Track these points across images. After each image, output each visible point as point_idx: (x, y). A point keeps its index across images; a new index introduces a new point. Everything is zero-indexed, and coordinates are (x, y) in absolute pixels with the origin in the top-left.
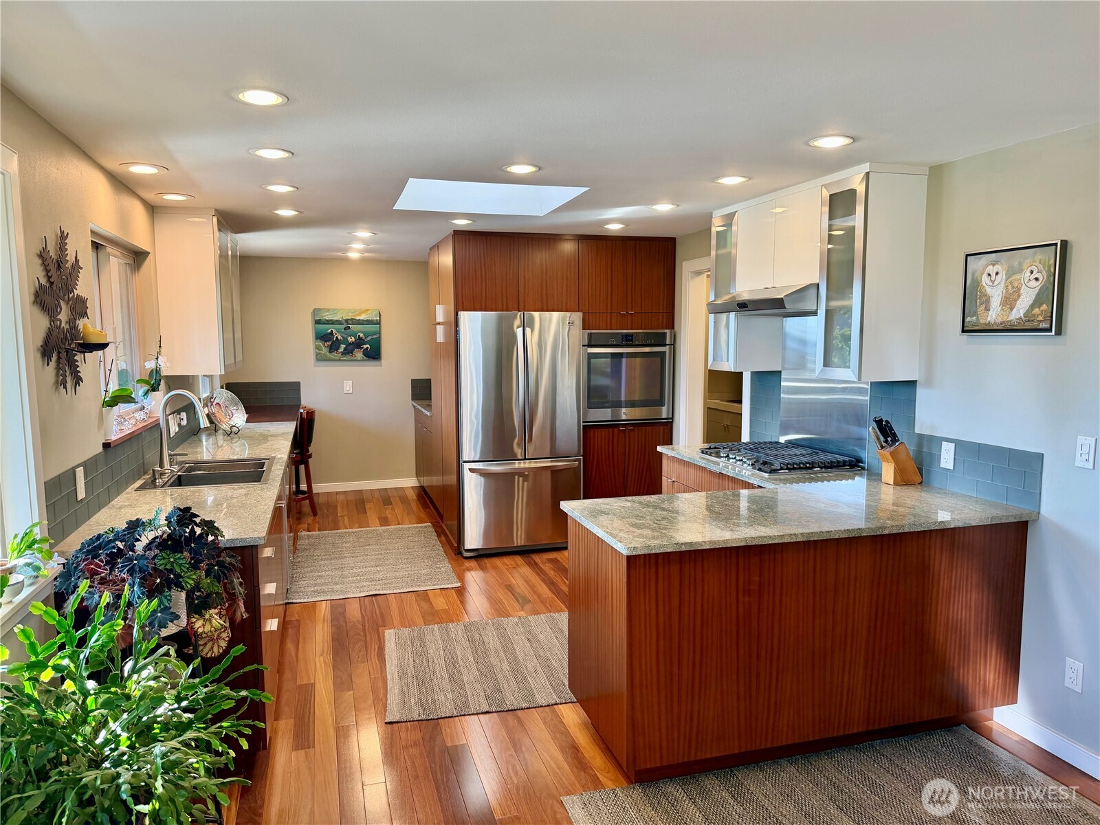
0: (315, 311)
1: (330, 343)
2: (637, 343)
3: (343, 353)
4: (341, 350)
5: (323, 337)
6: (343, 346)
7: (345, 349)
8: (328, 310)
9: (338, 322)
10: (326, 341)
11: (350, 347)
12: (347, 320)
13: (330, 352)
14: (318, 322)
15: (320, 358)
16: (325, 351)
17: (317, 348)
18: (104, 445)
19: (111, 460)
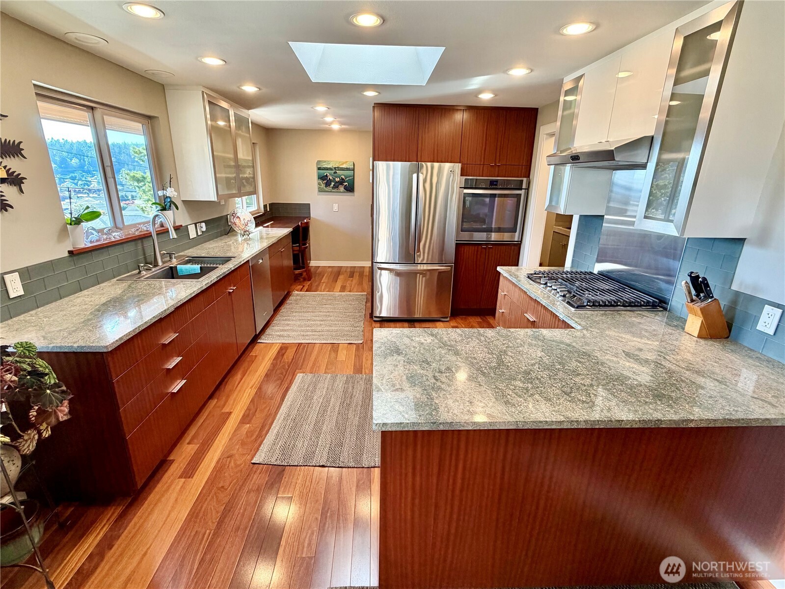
0: (319, 162)
1: (325, 181)
2: (500, 187)
3: (333, 188)
4: (332, 186)
5: (322, 178)
6: (333, 183)
7: (334, 185)
8: (325, 162)
9: (330, 169)
10: (323, 180)
11: (337, 184)
12: (335, 168)
13: (326, 187)
14: (319, 169)
15: (321, 190)
16: (323, 186)
17: (319, 184)
18: (70, 252)
19: (85, 262)
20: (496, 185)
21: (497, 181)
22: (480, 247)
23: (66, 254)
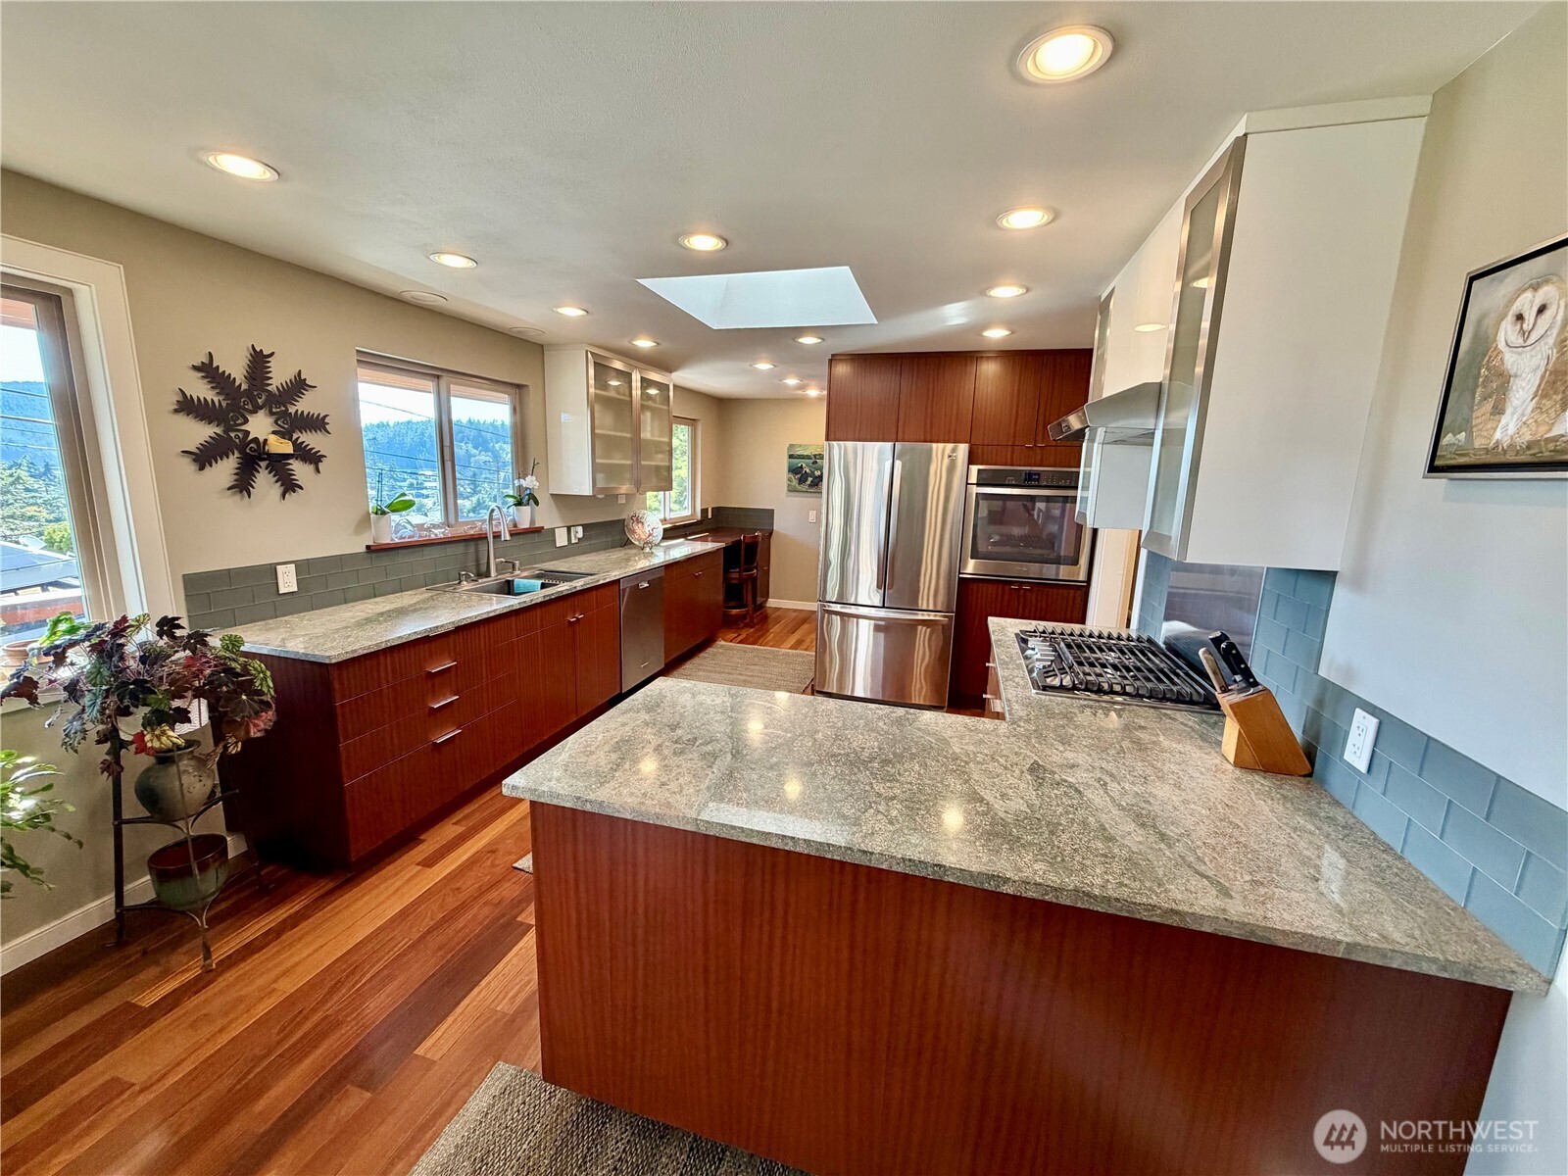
0: (791, 446)
1: (799, 476)
2: (1045, 483)
3: (810, 486)
4: (808, 482)
5: (794, 470)
6: (810, 479)
7: (812, 481)
8: (801, 446)
9: (808, 457)
10: (796, 474)
11: (816, 481)
12: (815, 455)
13: (799, 484)
14: (791, 457)
15: (791, 490)
16: (795, 483)
17: (790, 480)
18: (368, 547)
19: (385, 561)
20: (1038, 480)
21: (1038, 474)
22: (1007, 588)
23: (363, 549)
